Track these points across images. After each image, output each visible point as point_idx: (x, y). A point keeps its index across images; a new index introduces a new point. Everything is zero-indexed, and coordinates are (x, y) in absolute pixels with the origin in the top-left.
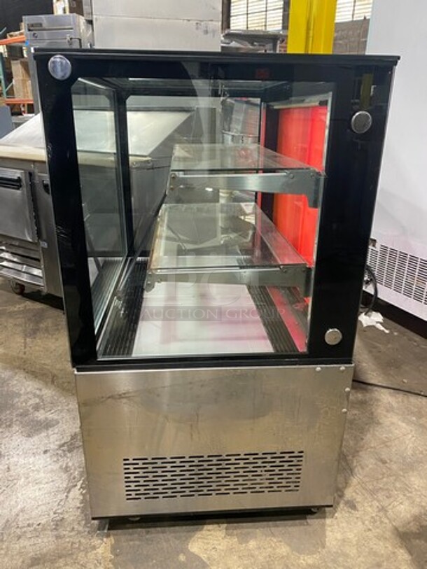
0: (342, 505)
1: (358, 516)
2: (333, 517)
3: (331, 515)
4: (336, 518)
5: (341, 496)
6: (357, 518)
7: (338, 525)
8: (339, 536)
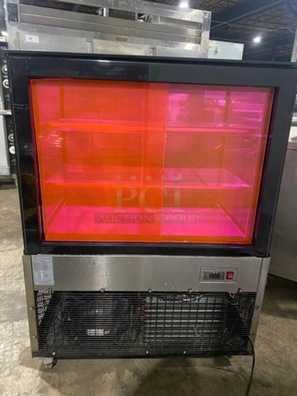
0: (45, 383)
1: (33, 392)
2: (38, 375)
3: (41, 375)
4: (37, 377)
5: (53, 386)
6: (31, 391)
7: (32, 377)
8: (24, 374)
